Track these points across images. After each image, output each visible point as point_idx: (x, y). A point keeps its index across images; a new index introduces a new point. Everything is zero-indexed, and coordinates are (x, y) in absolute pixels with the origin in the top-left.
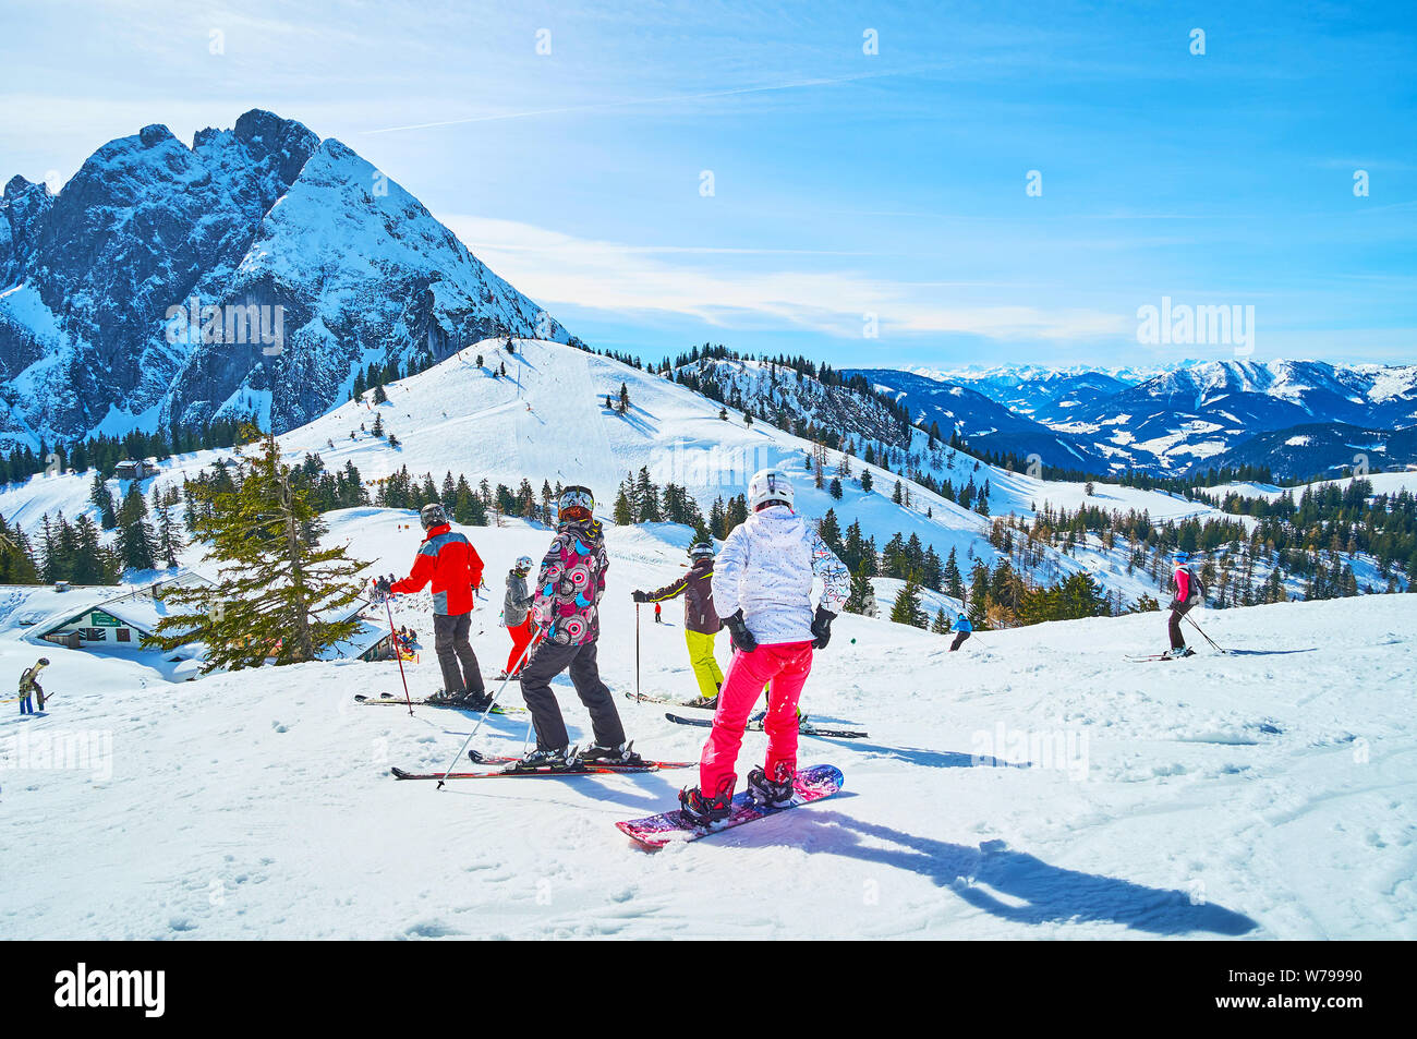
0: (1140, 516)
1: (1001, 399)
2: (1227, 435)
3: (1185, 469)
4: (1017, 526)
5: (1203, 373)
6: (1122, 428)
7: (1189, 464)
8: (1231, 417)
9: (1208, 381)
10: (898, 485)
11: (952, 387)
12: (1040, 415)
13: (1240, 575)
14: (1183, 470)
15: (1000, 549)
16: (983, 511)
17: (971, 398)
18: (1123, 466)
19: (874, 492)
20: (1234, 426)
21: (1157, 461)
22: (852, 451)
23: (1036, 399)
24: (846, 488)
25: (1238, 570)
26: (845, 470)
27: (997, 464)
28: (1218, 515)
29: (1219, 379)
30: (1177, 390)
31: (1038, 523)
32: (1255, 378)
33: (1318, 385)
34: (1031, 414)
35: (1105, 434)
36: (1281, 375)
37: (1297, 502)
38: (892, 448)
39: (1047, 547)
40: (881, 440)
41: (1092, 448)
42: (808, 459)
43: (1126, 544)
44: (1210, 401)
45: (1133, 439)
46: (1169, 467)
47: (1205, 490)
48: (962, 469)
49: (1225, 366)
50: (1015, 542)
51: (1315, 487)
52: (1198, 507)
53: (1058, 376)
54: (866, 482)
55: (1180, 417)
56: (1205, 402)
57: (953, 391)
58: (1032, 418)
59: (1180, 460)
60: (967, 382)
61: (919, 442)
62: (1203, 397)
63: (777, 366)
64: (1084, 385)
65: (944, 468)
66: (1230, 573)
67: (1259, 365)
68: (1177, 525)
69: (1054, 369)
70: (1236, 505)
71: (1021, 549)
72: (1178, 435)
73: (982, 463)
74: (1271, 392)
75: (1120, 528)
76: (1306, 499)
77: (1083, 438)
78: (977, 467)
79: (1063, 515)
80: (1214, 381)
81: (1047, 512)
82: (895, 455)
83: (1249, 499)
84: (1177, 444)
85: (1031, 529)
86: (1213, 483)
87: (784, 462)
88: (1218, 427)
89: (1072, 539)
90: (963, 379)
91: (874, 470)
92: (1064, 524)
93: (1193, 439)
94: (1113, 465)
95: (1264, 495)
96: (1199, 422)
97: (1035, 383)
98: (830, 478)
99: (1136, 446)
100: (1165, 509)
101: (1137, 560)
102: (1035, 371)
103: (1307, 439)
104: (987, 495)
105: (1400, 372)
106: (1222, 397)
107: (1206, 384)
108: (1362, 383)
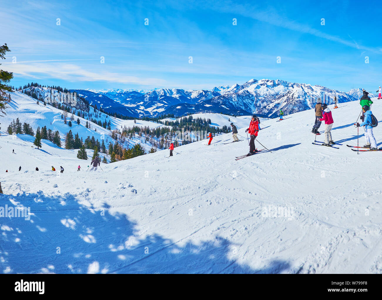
0: (147, 128)
1: (112, 98)
2: (165, 107)
4: (118, 132)
5: (159, 91)
6: (142, 105)
7: (157, 114)
8: (165, 102)
10: (87, 123)
11: (99, 95)
12: (122, 102)
13: (169, 140)
15: (114, 139)
16: (109, 129)
17: (105, 98)
18: (142, 115)
19: (80, 125)
20: (166, 104)
21: (150, 113)
22: (74, 113)
23: (121, 98)
24: (73, 124)
25: (169, 139)
26: (72, 119)
27: (112, 116)
28: (164, 126)
29: (163, 93)
30: (153, 96)
31: (123, 131)
32: (170, 93)
33: (182, 94)
34: (120, 102)
35: (138, 107)
36: (175, 93)
37: (179, 122)
38: (84, 112)
39: (126, 138)
40: (81, 110)
41: (135, 111)
42: (62, 115)
43: (144, 135)
44: (161, 98)
45: (144, 108)
46: (152, 115)
47: (161, 120)
48: (103, 117)
49: (163, 90)
50: (118, 137)
51: (183, 118)
52: (160, 124)
53: (126, 92)
54: (78, 122)
55: (154, 102)
56: (160, 98)
57: (100, 96)
58: (120, 103)
60: (103, 93)
61: (92, 110)
62: (159, 97)
63: (52, 89)
64: (132, 94)
65: (98, 117)
66: (167, 140)
67: (170, 89)
68: (155, 129)
69: (125, 90)
70: (167, 123)
71: (120, 139)
72: (154, 107)
73: (108, 116)
74: (173, 96)
75: (143, 131)
76: (181, 121)
77: (133, 108)
78: (107, 117)
79: (129, 129)
80: (161, 94)
81: (125, 128)
82: (85, 114)
83: (170, 122)
84: (154, 109)
85: (122, 133)
86: (162, 119)
87: (55, 116)
88: (163, 105)
89: (132, 135)
90: (102, 93)
91: (80, 118)
92: (130, 131)
93: (157, 108)
94: (140, 115)
95: (173, 121)
96: (159, 103)
97: (120, 94)
98: (68, 121)
99: (145, 110)
100: (153, 126)
101: (147, 139)
102: (120, 91)
103: (180, 107)
104: (110, 124)
105: (196, 92)
106: (163, 97)
107: (160, 94)
108: (189, 94)
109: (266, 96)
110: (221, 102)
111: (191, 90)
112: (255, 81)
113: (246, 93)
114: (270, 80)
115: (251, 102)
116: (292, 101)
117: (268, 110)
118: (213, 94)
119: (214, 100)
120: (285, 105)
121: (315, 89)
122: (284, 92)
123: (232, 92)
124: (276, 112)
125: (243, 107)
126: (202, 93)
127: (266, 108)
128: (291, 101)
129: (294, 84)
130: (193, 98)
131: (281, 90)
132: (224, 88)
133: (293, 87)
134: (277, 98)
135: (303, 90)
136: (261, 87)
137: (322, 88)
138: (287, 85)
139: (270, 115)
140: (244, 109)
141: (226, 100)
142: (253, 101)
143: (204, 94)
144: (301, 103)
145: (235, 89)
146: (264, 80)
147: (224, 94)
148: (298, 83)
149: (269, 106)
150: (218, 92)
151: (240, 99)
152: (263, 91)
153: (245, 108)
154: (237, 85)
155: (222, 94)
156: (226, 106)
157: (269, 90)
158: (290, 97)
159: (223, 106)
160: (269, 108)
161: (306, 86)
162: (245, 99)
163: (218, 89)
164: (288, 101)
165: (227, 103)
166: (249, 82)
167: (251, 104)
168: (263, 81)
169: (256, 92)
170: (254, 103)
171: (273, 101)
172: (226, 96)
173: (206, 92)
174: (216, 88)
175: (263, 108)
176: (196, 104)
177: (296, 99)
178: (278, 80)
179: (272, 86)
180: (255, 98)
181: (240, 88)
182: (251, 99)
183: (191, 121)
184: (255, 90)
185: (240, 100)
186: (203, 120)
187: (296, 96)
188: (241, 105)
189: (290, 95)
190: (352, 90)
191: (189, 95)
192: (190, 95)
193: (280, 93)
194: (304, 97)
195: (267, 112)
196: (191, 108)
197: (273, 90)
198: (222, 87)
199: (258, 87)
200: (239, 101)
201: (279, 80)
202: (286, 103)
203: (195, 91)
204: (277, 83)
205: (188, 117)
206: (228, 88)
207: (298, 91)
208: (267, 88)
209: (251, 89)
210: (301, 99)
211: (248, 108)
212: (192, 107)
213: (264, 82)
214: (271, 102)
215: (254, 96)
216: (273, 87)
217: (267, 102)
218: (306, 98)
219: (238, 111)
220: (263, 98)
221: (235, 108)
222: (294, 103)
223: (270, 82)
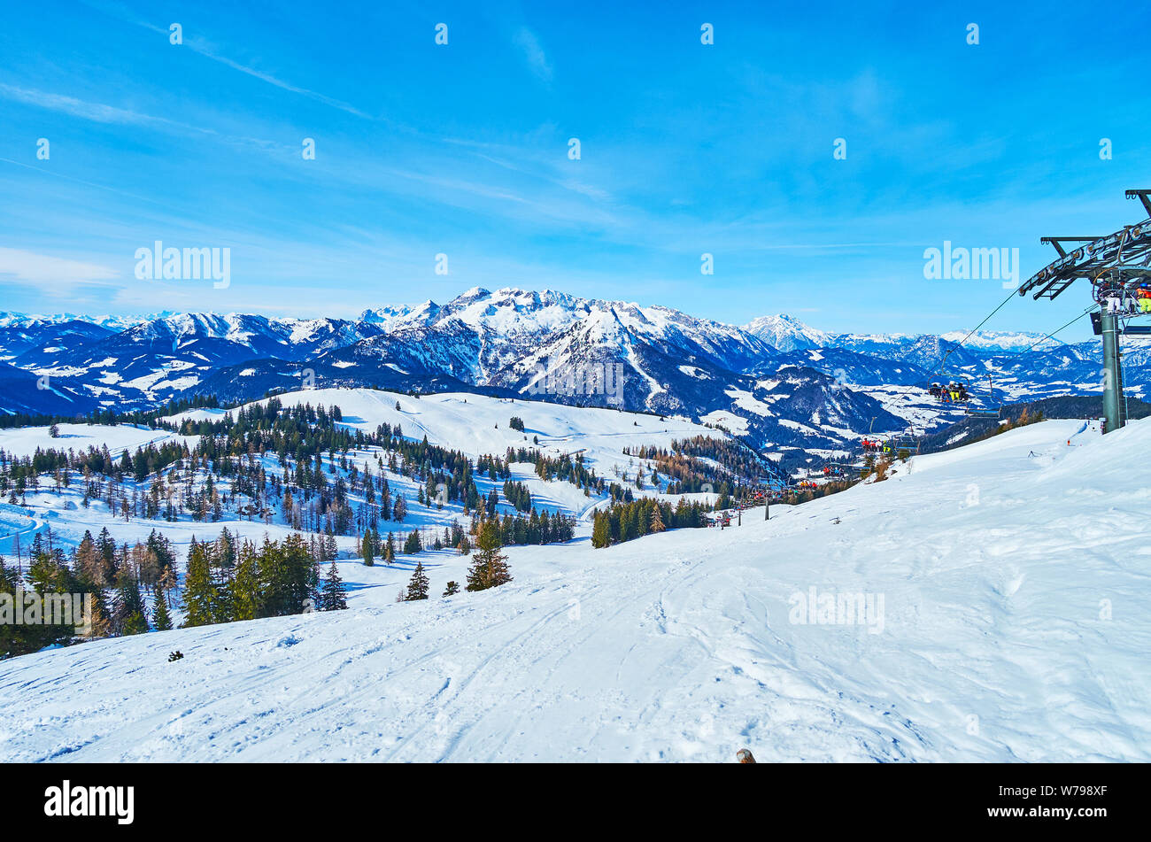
2: (198, 371)
3: (168, 400)
5: (177, 322)
6: (110, 369)
7: (171, 396)
8: (201, 357)
9: (182, 329)
12: (21, 361)
14: (166, 401)
18: (112, 403)
20: (205, 363)
21: (144, 395)
23: (16, 346)
29: (190, 327)
30: (156, 336)
32: (216, 326)
33: (259, 332)
34: (12, 361)
35: (94, 377)
36: (234, 325)
37: (235, 421)
41: (80, 389)
44: (184, 344)
45: (121, 379)
46: (154, 399)
47: (166, 419)
49: (193, 317)
51: (251, 405)
52: (161, 433)
53: (41, 323)
55: (161, 359)
56: (180, 345)
58: (13, 364)
59: (163, 393)
62: (179, 342)
67: (218, 316)
69: (37, 318)
70: (188, 427)
72: (161, 373)
74: (228, 337)
76: (240, 417)
77: (71, 380)
80: (186, 329)
84: (160, 380)
88: (192, 365)
93: (173, 376)
94: (103, 403)
96: (177, 361)
97: (14, 330)
99: (123, 385)
100: (134, 439)
102: (14, 318)
103: (254, 371)
105: (306, 324)
106: (193, 341)
107: (179, 331)
108: (285, 331)
109: (514, 337)
110: (384, 353)
111: (291, 319)
112: (483, 294)
113: (458, 327)
114: (525, 292)
115: (470, 354)
116: (587, 350)
117: (518, 374)
118: (359, 330)
119: (362, 347)
120: (566, 362)
121: (649, 318)
122: (562, 325)
123: (418, 325)
125: (447, 367)
126: (327, 326)
127: (512, 370)
128: (583, 351)
129: (592, 303)
130: (295, 342)
132: (394, 313)
133: (589, 312)
134: (545, 340)
135: (617, 319)
136: (498, 311)
137: (671, 314)
138: (571, 304)
139: (525, 389)
140: (451, 374)
141: (398, 347)
142: (478, 350)
143: (331, 329)
144: (609, 354)
145: (426, 316)
146: (508, 289)
147: (394, 329)
148: (603, 301)
149: (522, 364)
150: (377, 324)
151: (439, 345)
152: (504, 322)
153: (454, 371)
154: (432, 303)
155: (388, 331)
156: (398, 364)
157: (522, 318)
158: (580, 338)
159: (390, 365)
160: (522, 369)
161: (625, 308)
162: (453, 344)
163: (375, 315)
164: (574, 349)
165: (402, 356)
166: (464, 296)
167: (470, 358)
168: (505, 293)
169: (484, 326)
170: (480, 353)
171: (531, 350)
172: (400, 335)
173: (338, 324)
174: (369, 311)
175: (506, 369)
176: (308, 360)
177: (597, 345)
178: (546, 291)
179: (529, 308)
180: (483, 341)
181: (440, 312)
182: (471, 345)
183: (275, 415)
184: (483, 319)
185: (441, 348)
186: (315, 409)
187: (596, 336)
188: (442, 363)
189: (579, 334)
190: (757, 319)
191: (283, 333)
192: (286, 332)
193: (551, 328)
194: (619, 340)
195: (517, 380)
196: (288, 372)
197: (533, 318)
198: (387, 311)
199: (490, 311)
200: (436, 350)
201: (548, 292)
202: (569, 354)
203: (303, 321)
204: (543, 299)
205: (265, 403)
206: (406, 312)
207: (601, 323)
208: (516, 313)
209: (472, 316)
210: (610, 344)
211: (463, 370)
212: (292, 369)
213: (505, 297)
214: (529, 352)
215: (480, 335)
216: (534, 310)
217: (516, 353)
218: (623, 342)
219: (432, 377)
220: (506, 343)
221: (426, 371)
222: (589, 357)
223: (526, 297)
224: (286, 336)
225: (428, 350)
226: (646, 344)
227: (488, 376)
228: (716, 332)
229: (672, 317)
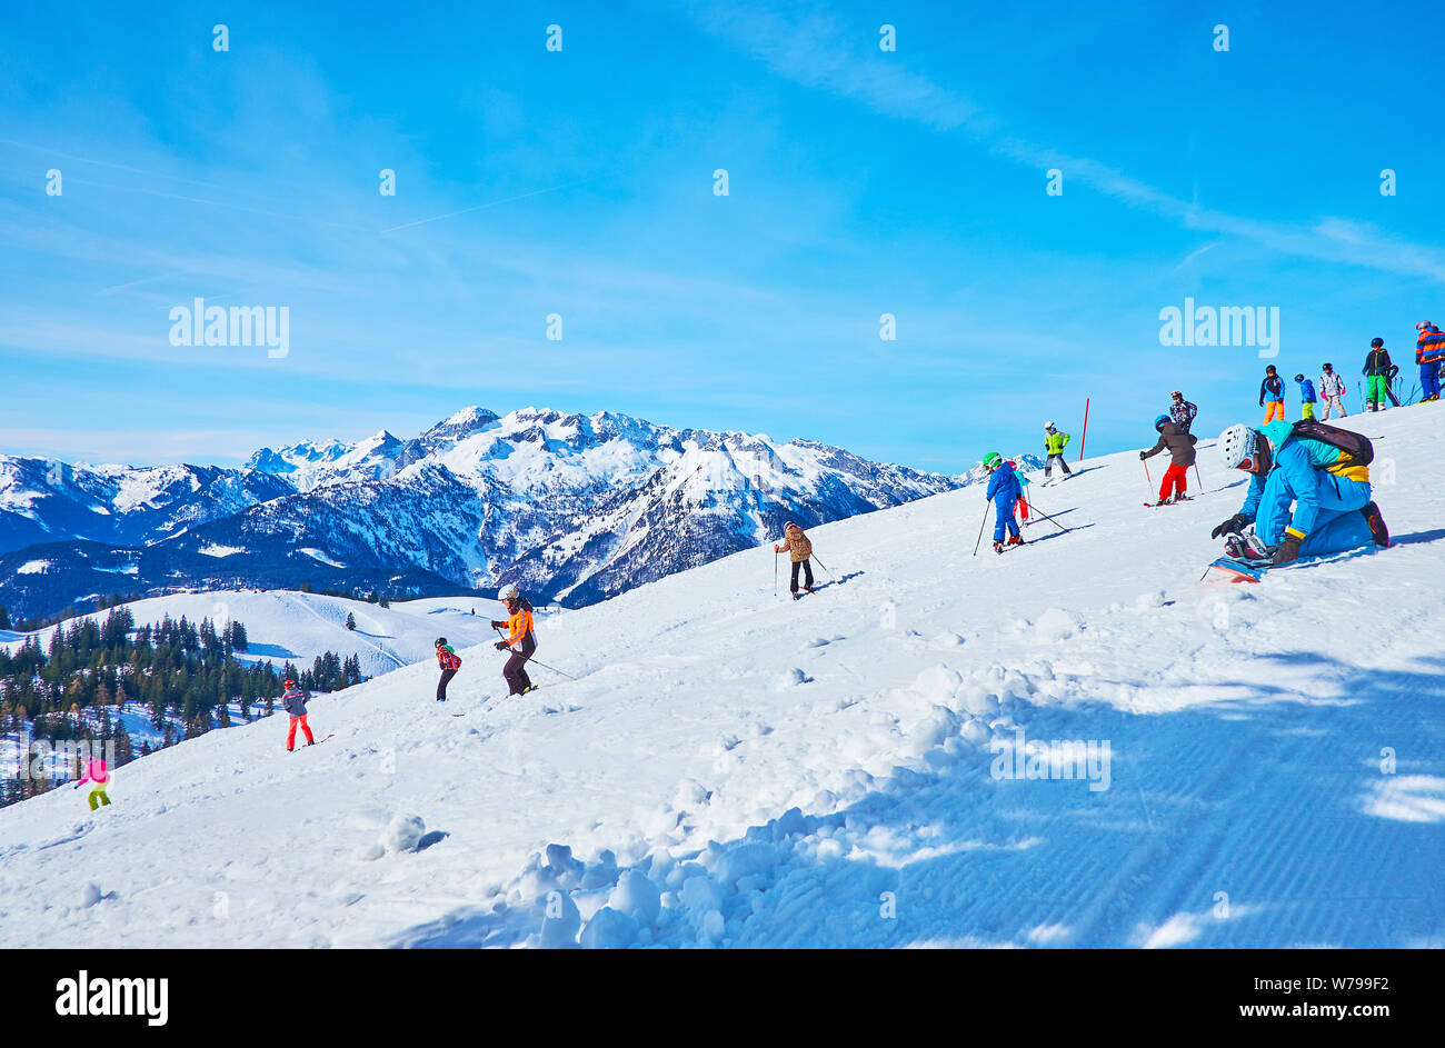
33: (53, 491)
103: (46, 564)
105: (146, 475)
108: (105, 488)
109: (543, 498)
110: (298, 530)
111: (114, 466)
112: (486, 419)
113: (439, 479)
114: (564, 416)
115: (461, 530)
116: (678, 520)
117: (551, 567)
118: (248, 487)
119: (255, 518)
120: (641, 542)
121: (789, 462)
122: (632, 476)
123: (362, 477)
124: (594, 579)
125: (418, 555)
126: (187, 479)
127: (539, 559)
128: (671, 523)
129: (687, 434)
130: (125, 510)
131: (621, 465)
132: (314, 456)
133: (682, 451)
134: (601, 504)
135: (732, 464)
136: (513, 451)
137: (828, 455)
138: (649, 438)
139: (565, 592)
140: (425, 564)
141: (324, 516)
142: (476, 521)
143: (195, 485)
144: (719, 529)
145: (377, 460)
146: (531, 411)
147: (317, 484)
148: (706, 431)
149: (559, 548)
150: (283, 475)
151: (402, 513)
152: (524, 469)
153: (430, 561)
154: (388, 437)
155: (303, 488)
156: (325, 549)
157: (557, 462)
158: (665, 499)
159: (310, 552)
160: (558, 557)
161: (746, 443)
162: (430, 512)
163: (278, 458)
164: (656, 519)
165: (333, 534)
166: (450, 422)
167: (462, 538)
168: (526, 417)
169: (488, 476)
170: (481, 528)
171: (576, 522)
172: (328, 494)
173: (207, 476)
174: (267, 452)
176: (149, 543)
177: (696, 511)
178: (602, 414)
179: (571, 444)
180: (486, 506)
181: (403, 453)
182: (463, 513)
183: (123, 642)
184: (485, 464)
185: (406, 518)
186: (198, 629)
187: (695, 493)
188: (409, 545)
189: (663, 492)
191: (99, 492)
192: (107, 492)
193: (612, 482)
194: (737, 502)
195: (550, 576)
196: (112, 565)
197: (579, 463)
198: (301, 450)
199: (499, 450)
200: (397, 522)
201: (606, 416)
202: (646, 529)
203: (140, 470)
204: (596, 428)
205: (101, 618)
206: (337, 452)
207: (704, 471)
208: (545, 454)
209: (465, 460)
210: (720, 509)
211: (449, 560)
212: (121, 561)
213: (528, 424)
214: (570, 525)
215: (480, 495)
216: (579, 449)
217: (547, 527)
218: (745, 505)
219: (392, 572)
220: (528, 508)
221: (378, 561)
222: (683, 533)
223: (564, 424)
224: (106, 498)
225: (382, 522)
226: (787, 509)
227: (495, 570)
228: (911, 488)
229: (831, 461)
